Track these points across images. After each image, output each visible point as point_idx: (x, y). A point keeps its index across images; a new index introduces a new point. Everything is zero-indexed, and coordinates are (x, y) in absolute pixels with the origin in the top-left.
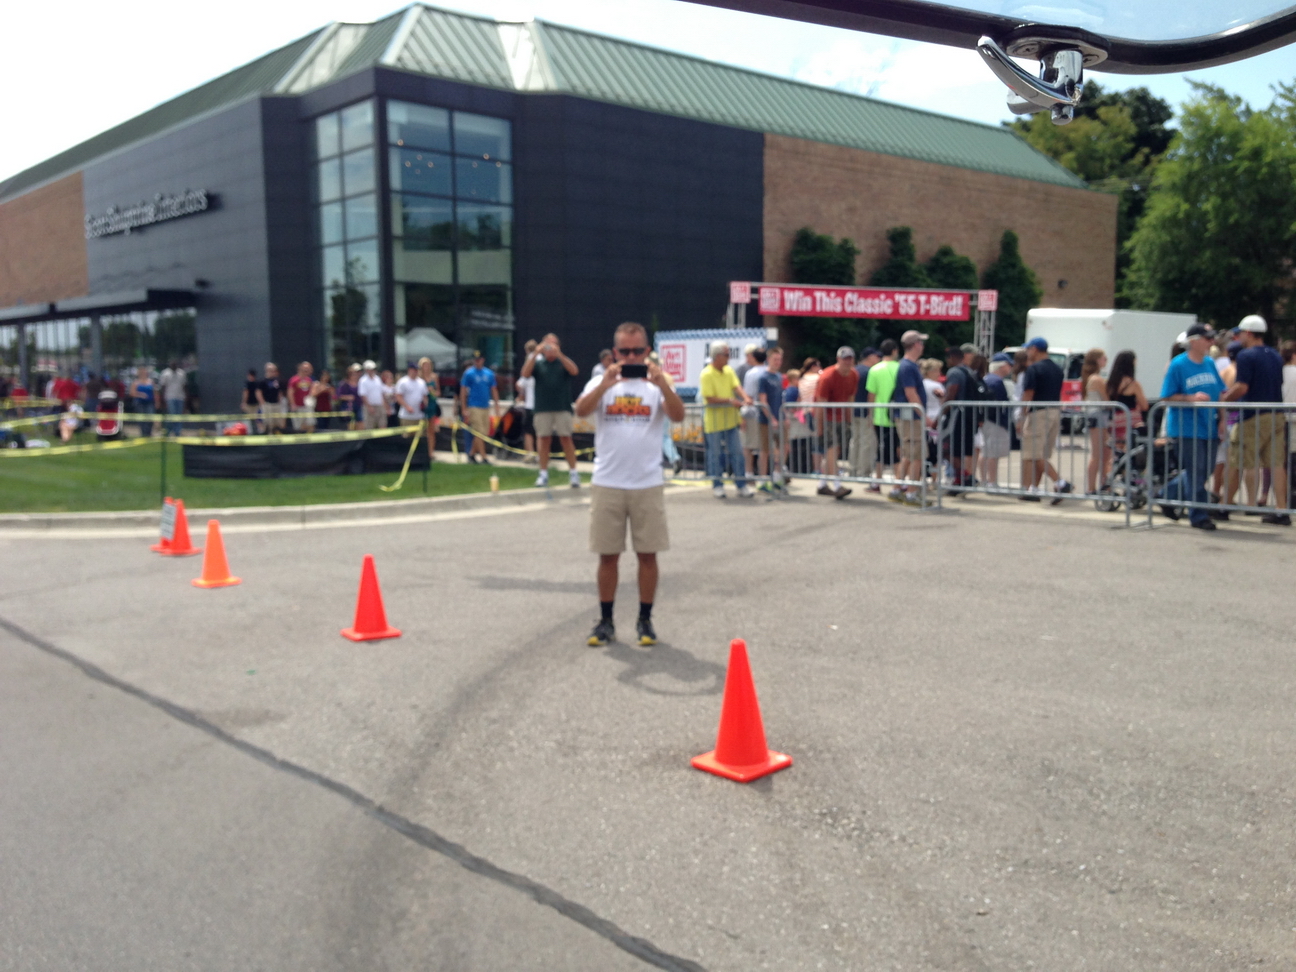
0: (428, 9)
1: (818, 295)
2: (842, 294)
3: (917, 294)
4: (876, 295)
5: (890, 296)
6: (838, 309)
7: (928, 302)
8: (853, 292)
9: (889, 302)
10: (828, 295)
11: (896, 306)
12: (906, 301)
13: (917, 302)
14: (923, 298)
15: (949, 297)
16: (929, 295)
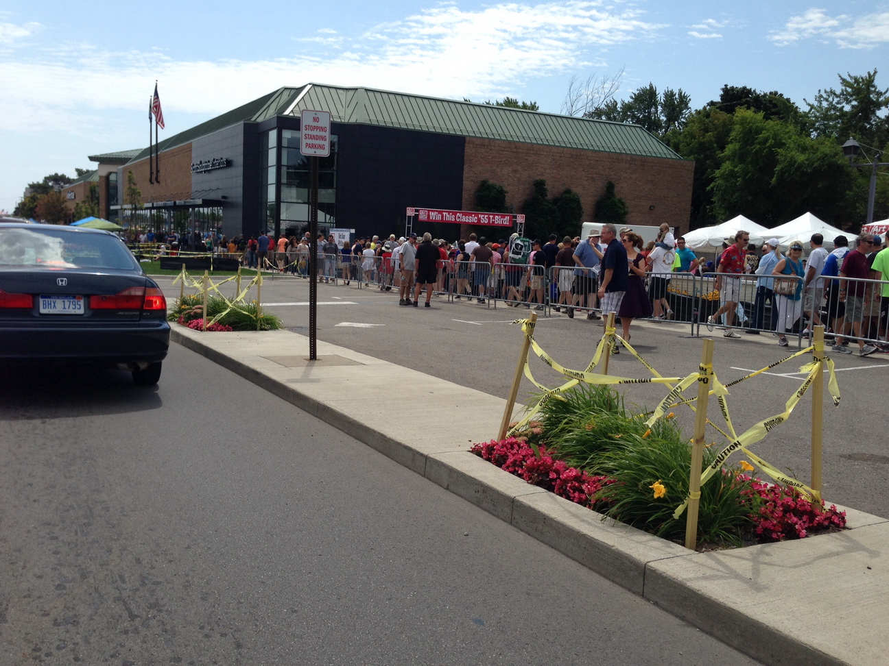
0: (314, 85)
1: (444, 214)
2: (455, 214)
3: (489, 215)
4: (471, 214)
5: (476, 215)
6: (453, 220)
7: (494, 218)
8: (460, 213)
9: (476, 218)
10: (449, 214)
11: (479, 219)
12: (484, 217)
13: (489, 218)
14: (491, 217)
15: (503, 217)
16: (494, 215)
